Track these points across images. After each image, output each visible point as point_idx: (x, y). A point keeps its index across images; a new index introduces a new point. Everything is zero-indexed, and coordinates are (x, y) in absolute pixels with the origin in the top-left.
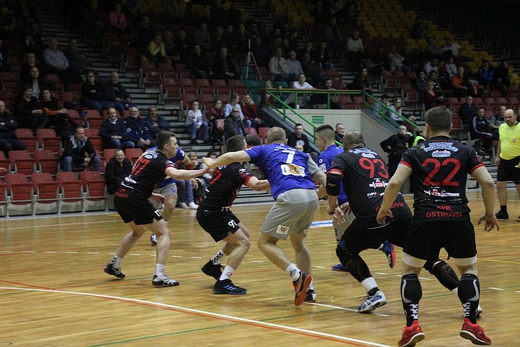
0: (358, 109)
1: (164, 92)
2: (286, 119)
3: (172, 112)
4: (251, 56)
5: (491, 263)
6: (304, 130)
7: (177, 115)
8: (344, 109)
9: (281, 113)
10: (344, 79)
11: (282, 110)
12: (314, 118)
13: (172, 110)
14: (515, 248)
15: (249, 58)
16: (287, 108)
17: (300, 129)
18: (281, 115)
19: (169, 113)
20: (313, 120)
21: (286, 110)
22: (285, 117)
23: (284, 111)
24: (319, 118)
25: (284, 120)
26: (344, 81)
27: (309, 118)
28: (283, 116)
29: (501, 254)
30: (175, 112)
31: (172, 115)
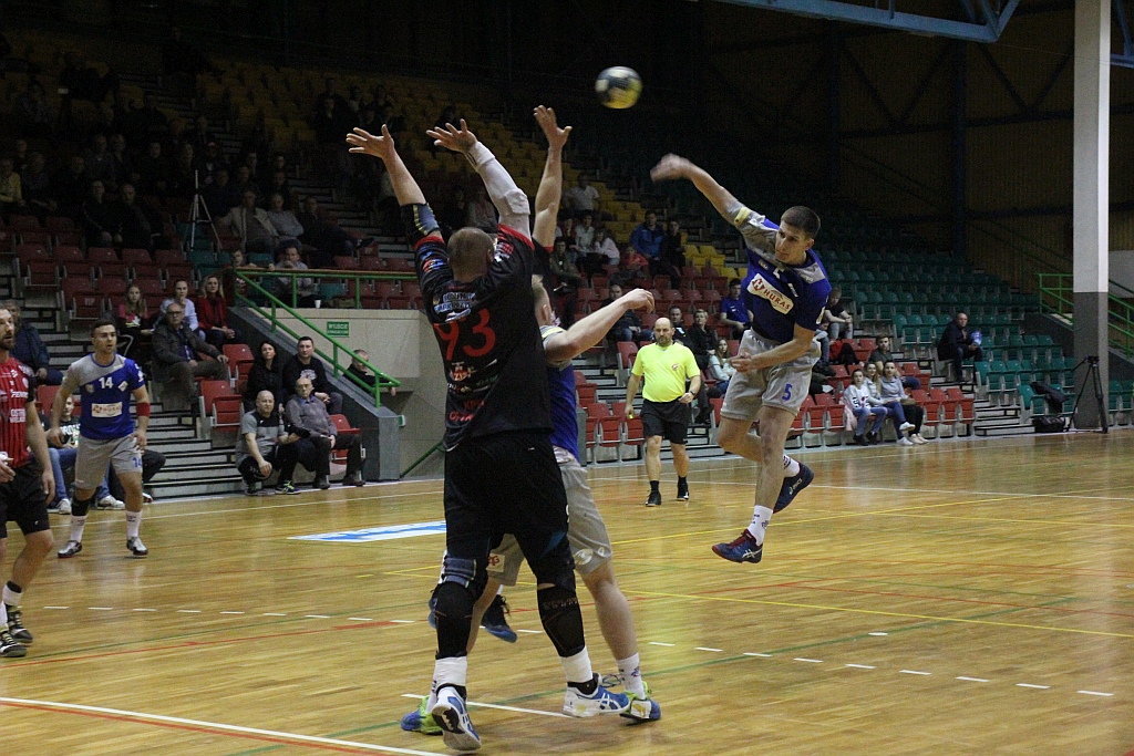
0: (413, 308)
1: (24, 274)
2: (278, 328)
3: (40, 314)
4: (200, 202)
5: (724, 604)
6: (316, 351)
7: (52, 319)
8: (386, 308)
9: (267, 316)
10: (381, 251)
11: (268, 311)
12: (331, 326)
13: (41, 310)
14: (756, 574)
15: (197, 206)
16: (278, 306)
17: (308, 346)
18: (267, 320)
19: (35, 315)
20: (328, 329)
21: (277, 310)
22: (275, 323)
23: (274, 312)
24: (339, 326)
25: (273, 329)
26: (380, 255)
27: (321, 325)
28: (270, 322)
29: (736, 586)
30: (47, 314)
31: (41, 320)
